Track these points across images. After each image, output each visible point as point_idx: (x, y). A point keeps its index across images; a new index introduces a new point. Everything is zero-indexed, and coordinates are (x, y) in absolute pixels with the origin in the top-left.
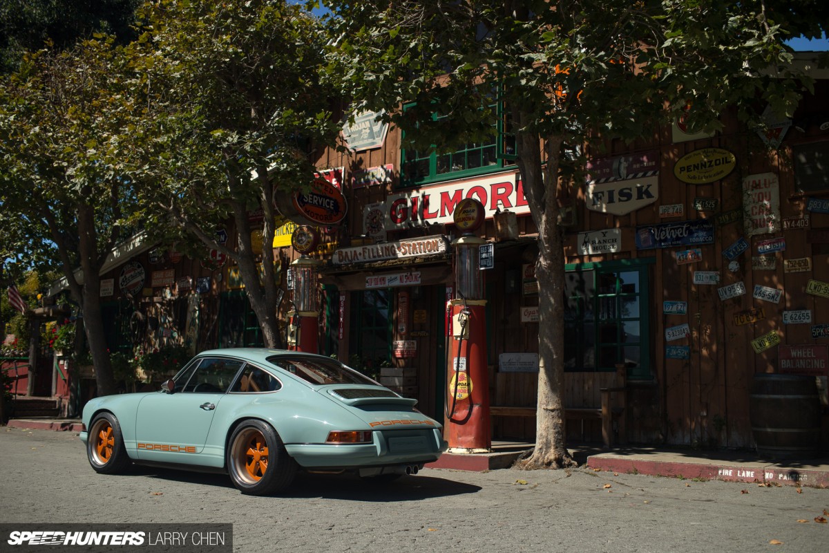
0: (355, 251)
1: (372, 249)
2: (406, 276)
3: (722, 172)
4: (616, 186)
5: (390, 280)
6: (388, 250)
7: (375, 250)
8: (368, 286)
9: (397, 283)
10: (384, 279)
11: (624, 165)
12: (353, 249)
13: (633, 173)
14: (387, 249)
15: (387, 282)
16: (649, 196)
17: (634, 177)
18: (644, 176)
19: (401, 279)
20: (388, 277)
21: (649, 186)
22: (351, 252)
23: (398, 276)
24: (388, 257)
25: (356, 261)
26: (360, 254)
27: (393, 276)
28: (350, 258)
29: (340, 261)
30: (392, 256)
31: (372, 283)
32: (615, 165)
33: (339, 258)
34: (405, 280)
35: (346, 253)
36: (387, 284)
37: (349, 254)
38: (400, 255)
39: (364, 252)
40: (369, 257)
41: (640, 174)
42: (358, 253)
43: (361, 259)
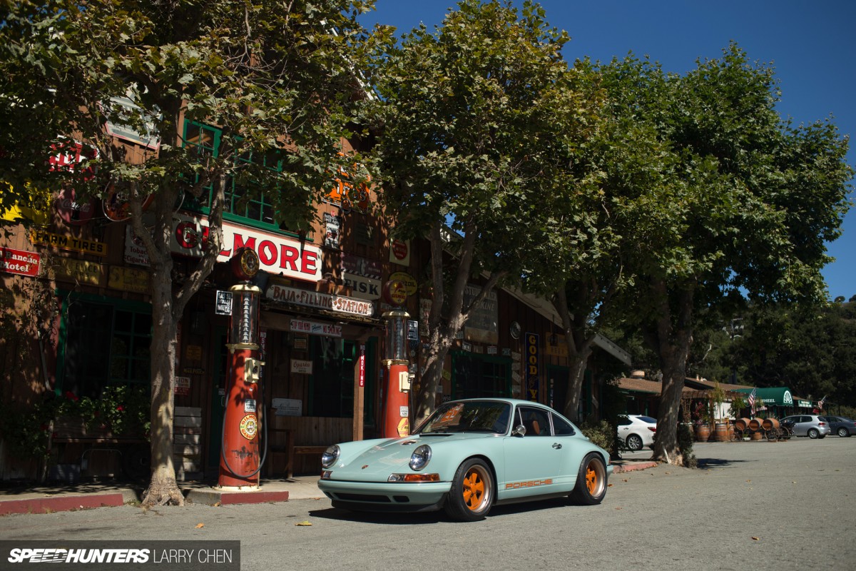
0: (293, 292)
1: (311, 296)
2: (329, 327)
3: (411, 291)
4: (359, 279)
5: (315, 328)
6: (326, 301)
7: (313, 297)
8: (292, 329)
9: (320, 332)
10: (308, 325)
11: (363, 265)
12: (292, 290)
13: (369, 274)
14: (325, 299)
15: (311, 328)
16: (376, 294)
17: (369, 277)
18: (374, 278)
19: (324, 329)
20: (312, 324)
21: (376, 286)
22: (289, 291)
23: (322, 325)
24: (324, 307)
25: (292, 302)
26: (298, 296)
27: (317, 325)
28: (286, 298)
29: (275, 297)
30: (327, 307)
31: (296, 326)
32: (359, 263)
33: (275, 294)
34: (328, 331)
35: (284, 291)
36: (311, 331)
37: (286, 293)
38: (335, 308)
39: (302, 295)
40: (306, 302)
41: (372, 276)
42: (296, 295)
43: (298, 301)
